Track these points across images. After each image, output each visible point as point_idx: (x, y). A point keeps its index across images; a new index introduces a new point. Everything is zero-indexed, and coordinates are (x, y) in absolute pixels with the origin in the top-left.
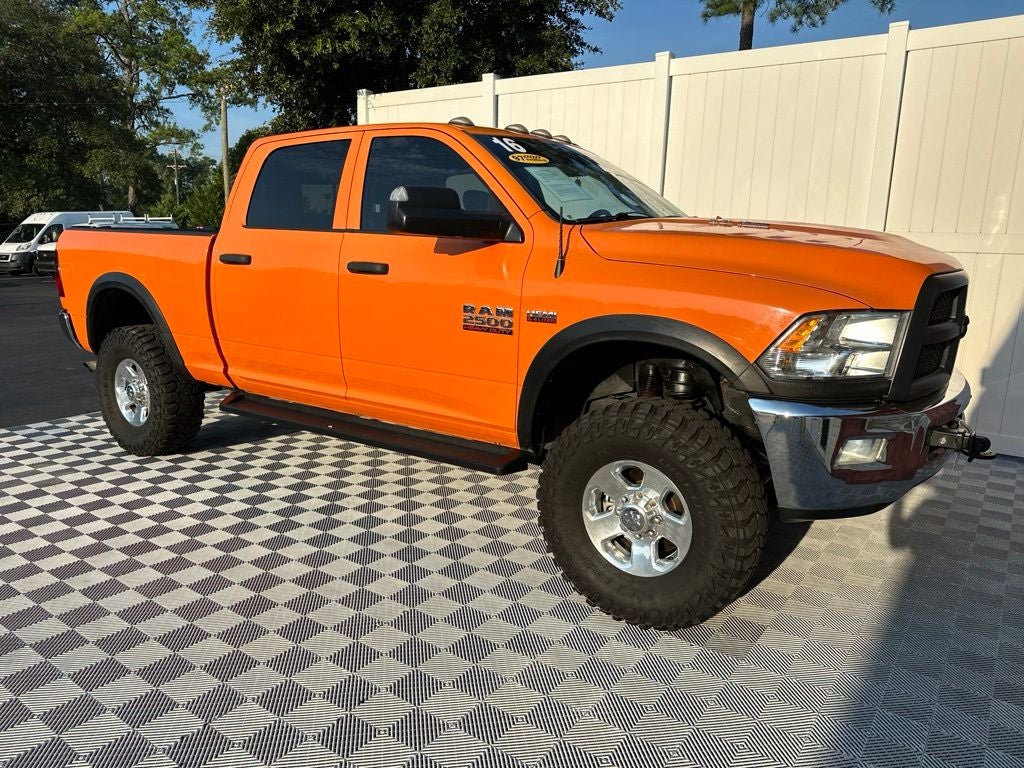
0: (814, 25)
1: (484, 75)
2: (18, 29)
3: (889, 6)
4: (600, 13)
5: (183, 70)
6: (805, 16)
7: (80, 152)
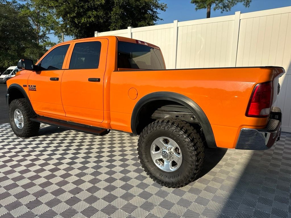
0: (227, 11)
1: (128, 27)
2: (6, 16)
3: (248, 5)
4: (162, 9)
5: (52, 26)
6: (225, 9)
7: (23, 50)
